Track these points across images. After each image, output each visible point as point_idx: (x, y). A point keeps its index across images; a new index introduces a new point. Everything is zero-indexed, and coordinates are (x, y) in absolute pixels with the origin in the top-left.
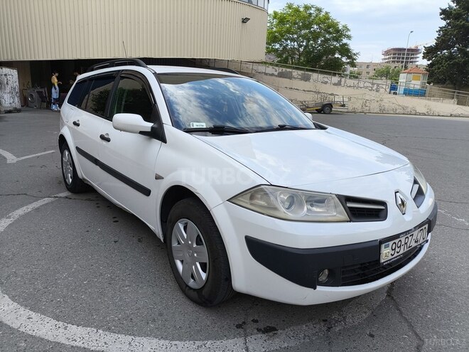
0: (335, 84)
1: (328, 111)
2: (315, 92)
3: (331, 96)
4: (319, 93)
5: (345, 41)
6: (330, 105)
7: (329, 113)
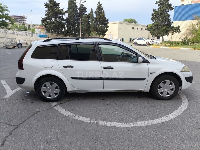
0: (11, 34)
1: (20, 47)
2: (6, 38)
3: (15, 40)
4: (8, 38)
5: (6, 13)
6: (21, 44)
7: (21, 48)
